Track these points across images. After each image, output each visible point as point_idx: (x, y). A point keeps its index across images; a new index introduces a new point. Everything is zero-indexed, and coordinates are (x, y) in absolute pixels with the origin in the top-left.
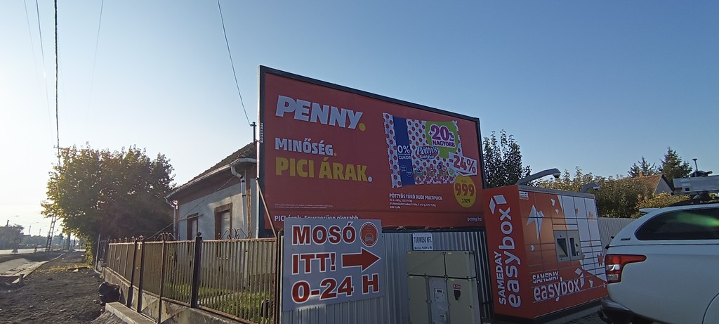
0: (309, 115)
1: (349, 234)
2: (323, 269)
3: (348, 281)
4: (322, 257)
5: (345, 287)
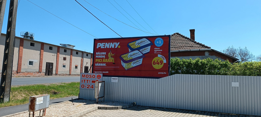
0: (105, 46)
1: (94, 77)
2: (87, 83)
3: (93, 86)
4: (88, 80)
5: (92, 87)
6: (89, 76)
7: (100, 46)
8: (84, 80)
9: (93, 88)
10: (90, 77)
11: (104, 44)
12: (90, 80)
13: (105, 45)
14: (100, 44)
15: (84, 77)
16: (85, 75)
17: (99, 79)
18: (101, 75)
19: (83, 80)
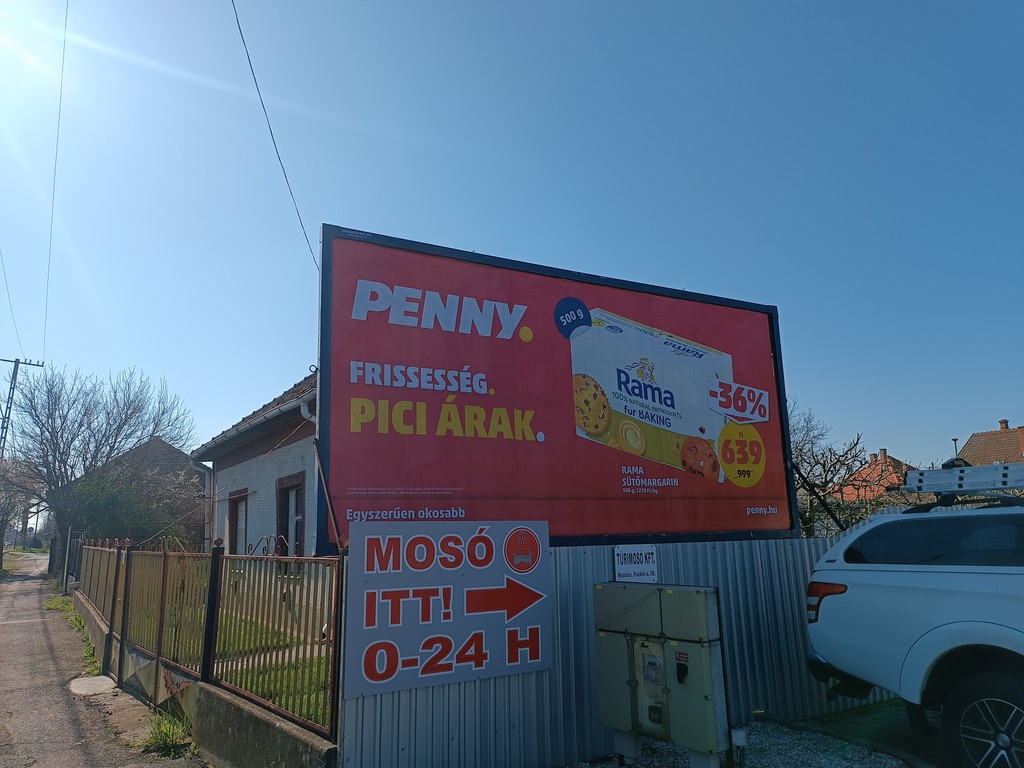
0: (419, 314)
1: (480, 550)
2: (426, 617)
3: (477, 640)
4: (425, 595)
5: (471, 651)
6: (439, 554)
7: (378, 306)
8: (385, 595)
9: (479, 658)
10: (444, 561)
11: (417, 293)
12: (447, 592)
13: (421, 302)
14: (381, 288)
15: (383, 567)
16: (394, 543)
17: (523, 567)
18: (540, 530)
19: (379, 599)
